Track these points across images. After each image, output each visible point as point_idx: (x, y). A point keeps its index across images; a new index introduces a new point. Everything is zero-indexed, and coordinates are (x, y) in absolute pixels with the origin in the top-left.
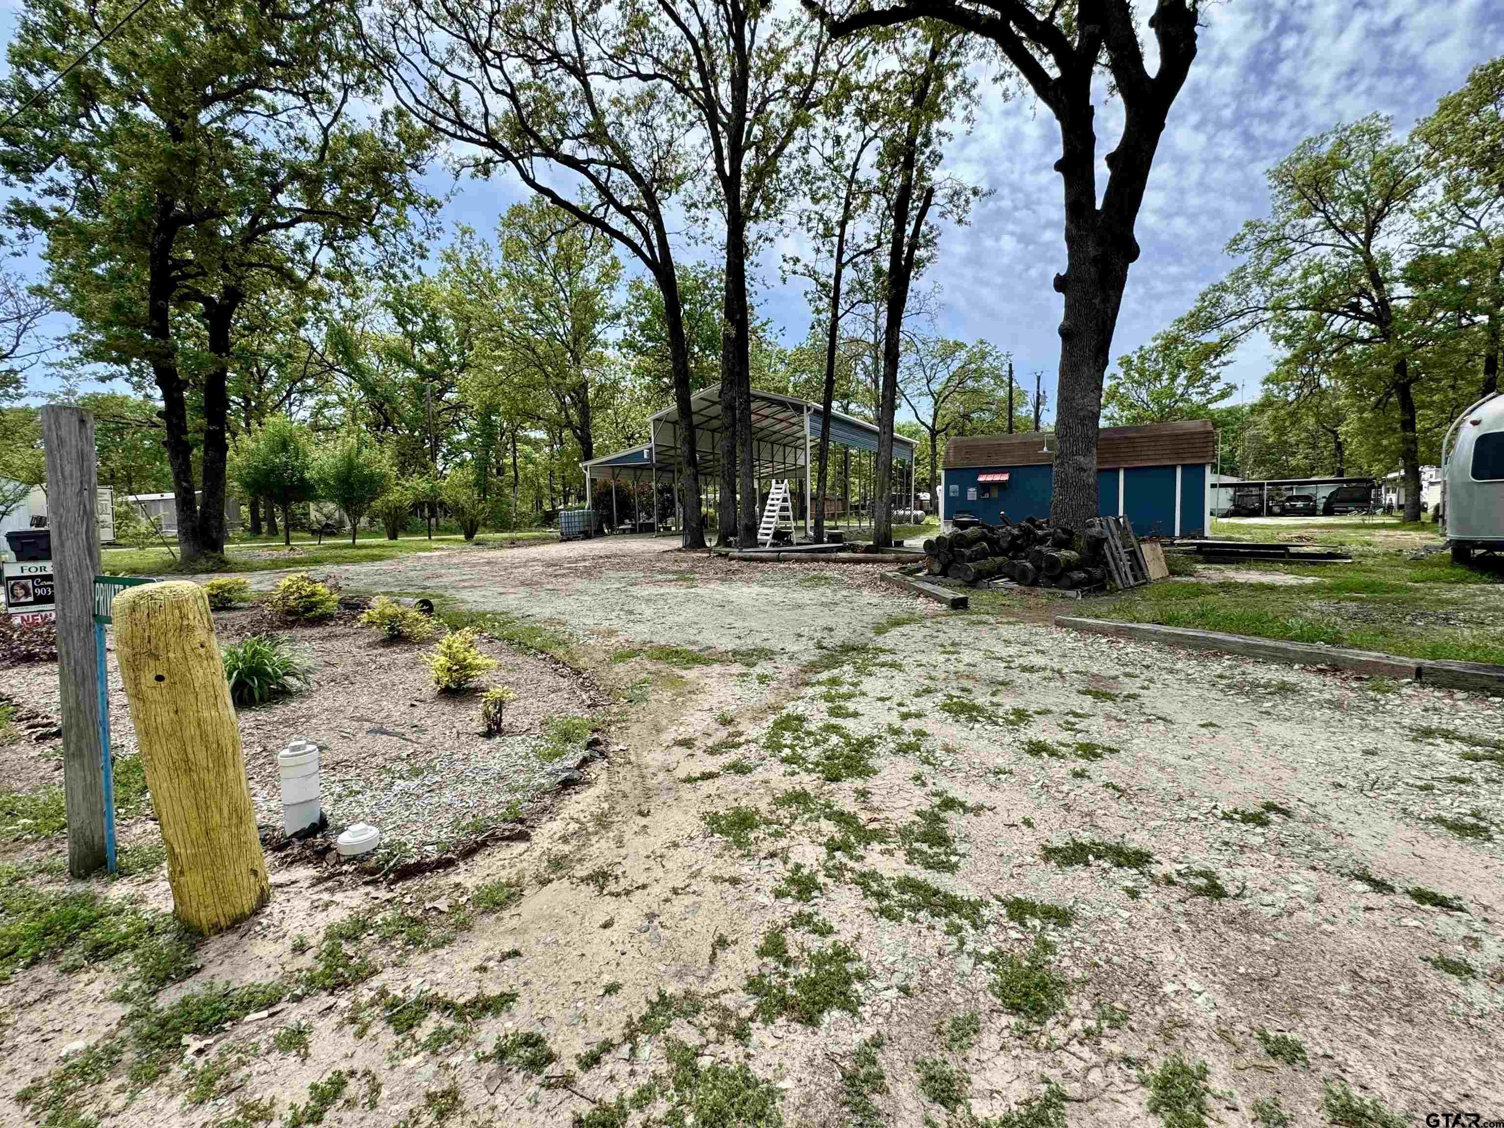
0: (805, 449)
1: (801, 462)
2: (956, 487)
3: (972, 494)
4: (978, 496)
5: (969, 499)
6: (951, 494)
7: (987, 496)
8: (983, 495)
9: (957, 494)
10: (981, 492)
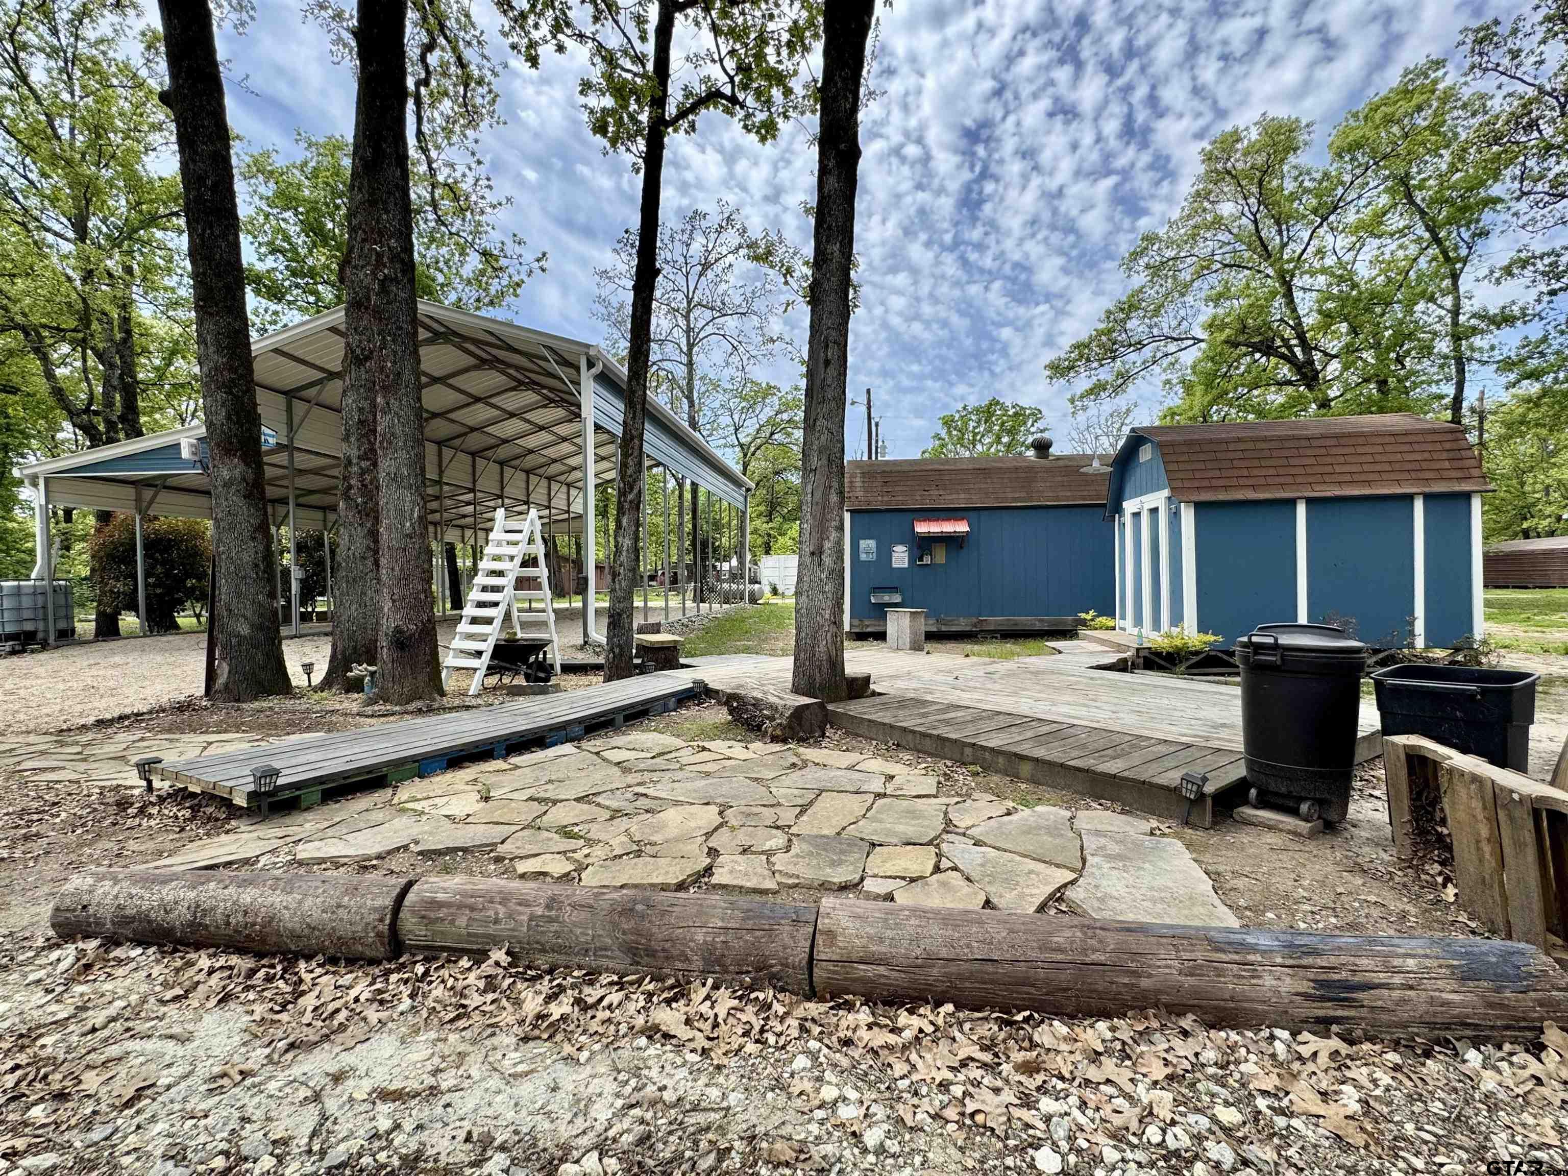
0: (583, 489)
1: (577, 508)
2: (872, 543)
3: (900, 557)
4: (912, 561)
5: (894, 565)
6: (863, 557)
7: (927, 560)
8: (921, 559)
9: (873, 557)
10: (917, 553)
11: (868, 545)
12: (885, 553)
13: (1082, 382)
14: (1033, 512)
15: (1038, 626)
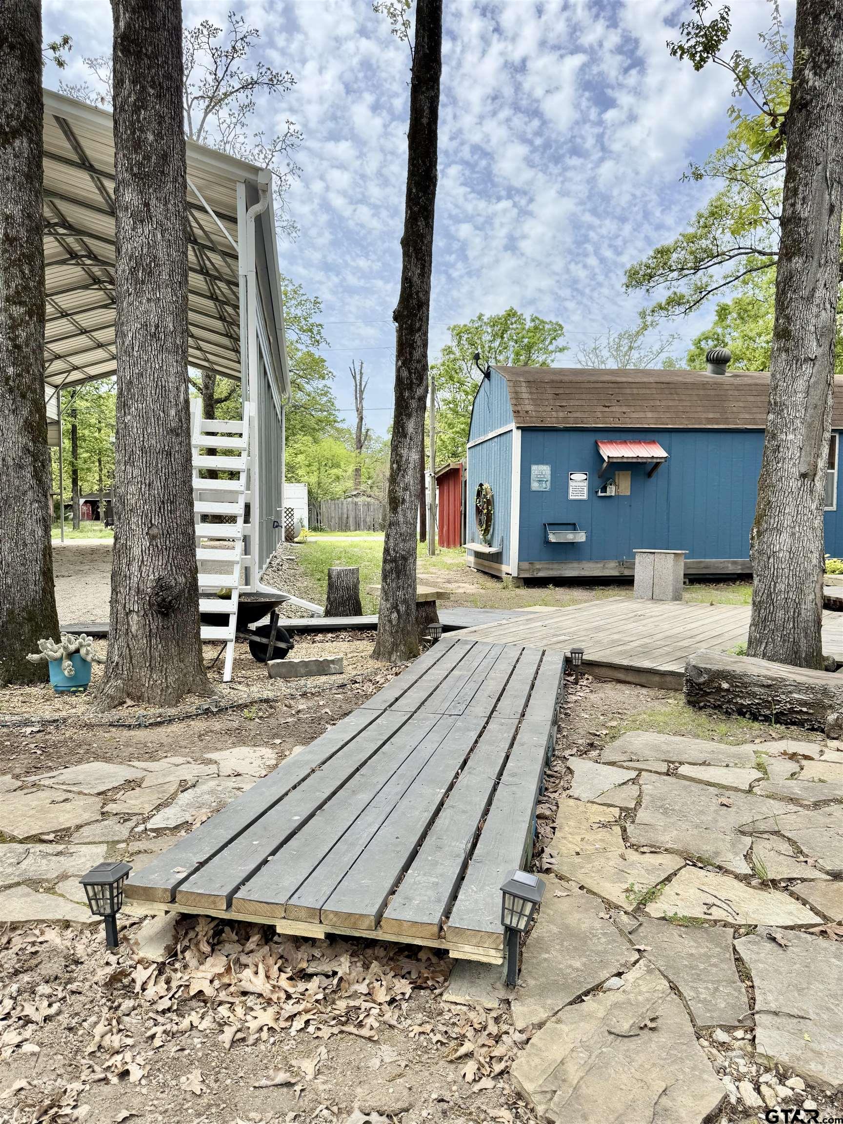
2: (546, 469)
3: (579, 486)
4: (592, 491)
5: (571, 497)
6: (535, 486)
7: (611, 491)
8: (604, 490)
9: (546, 486)
10: (598, 482)
11: (542, 471)
12: (560, 482)
13: (661, 292)
14: (729, 437)
15: (731, 569)
